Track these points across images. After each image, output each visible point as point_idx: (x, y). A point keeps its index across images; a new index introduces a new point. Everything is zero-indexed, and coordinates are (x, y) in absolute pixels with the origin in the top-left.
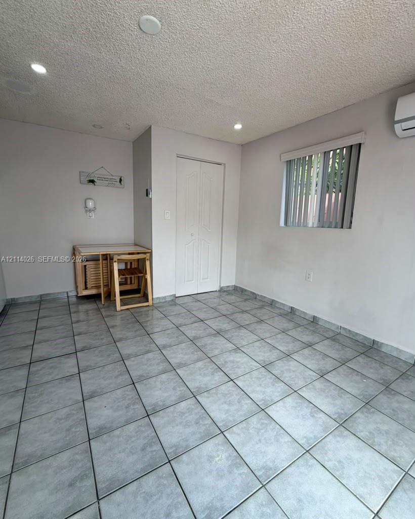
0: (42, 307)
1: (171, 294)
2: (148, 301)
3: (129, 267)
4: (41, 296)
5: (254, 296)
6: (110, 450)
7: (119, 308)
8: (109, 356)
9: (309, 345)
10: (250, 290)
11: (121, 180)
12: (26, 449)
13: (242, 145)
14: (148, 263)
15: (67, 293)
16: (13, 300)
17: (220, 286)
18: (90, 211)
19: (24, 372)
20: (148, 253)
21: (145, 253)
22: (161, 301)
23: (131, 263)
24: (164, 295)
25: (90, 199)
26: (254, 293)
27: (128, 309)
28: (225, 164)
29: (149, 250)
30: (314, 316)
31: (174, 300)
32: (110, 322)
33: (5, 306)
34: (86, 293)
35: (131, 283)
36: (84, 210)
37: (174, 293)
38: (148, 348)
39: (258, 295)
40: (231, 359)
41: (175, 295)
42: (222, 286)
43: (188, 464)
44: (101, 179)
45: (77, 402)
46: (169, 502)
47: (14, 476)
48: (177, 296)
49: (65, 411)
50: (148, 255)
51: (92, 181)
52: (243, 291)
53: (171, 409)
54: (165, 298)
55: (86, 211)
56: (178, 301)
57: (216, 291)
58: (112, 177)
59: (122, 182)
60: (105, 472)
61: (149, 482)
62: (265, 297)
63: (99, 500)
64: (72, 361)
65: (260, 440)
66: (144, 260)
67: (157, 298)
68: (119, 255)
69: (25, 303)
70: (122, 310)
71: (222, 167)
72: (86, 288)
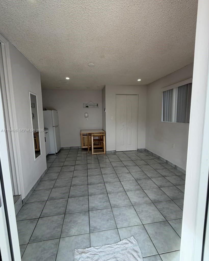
0: (70, 151)
1: (114, 150)
2: (104, 152)
3: (99, 138)
4: (71, 147)
5: (152, 154)
6: (75, 189)
7: (93, 153)
8: (84, 168)
9: (164, 177)
10: (151, 151)
11: (97, 105)
12: (56, 185)
13: (147, 85)
14: (104, 137)
15: (78, 147)
16: (63, 148)
17: (137, 148)
18: (86, 117)
19: (60, 168)
20: (104, 133)
21: (103, 133)
22: (110, 152)
23: (100, 137)
24: (111, 150)
25: (87, 113)
26: (152, 153)
27: (96, 154)
28: (138, 95)
29: (105, 132)
30: (175, 165)
31: (115, 152)
32: (88, 158)
33: (60, 150)
34: (84, 147)
35: (100, 145)
36: (84, 117)
37: (115, 150)
38: (97, 167)
39: (154, 154)
40: (124, 175)
41: (116, 150)
42: (138, 148)
43: (93, 198)
44: (90, 105)
45: (71, 178)
46: (84, 203)
47: (53, 189)
48: (116, 151)
49: (67, 179)
50: (104, 134)
51: (87, 107)
52: (148, 151)
53: (95, 185)
54: (111, 151)
55: (85, 117)
56: (117, 153)
57: (136, 151)
58: (94, 104)
59: (98, 106)
60: (72, 193)
61: (81, 198)
62: (156, 155)
63: (68, 198)
64: (73, 167)
65: (118, 199)
66: (103, 136)
67: (108, 151)
68: (93, 133)
69: (66, 149)
70: (94, 154)
71: (137, 96)
72: (84, 146)
